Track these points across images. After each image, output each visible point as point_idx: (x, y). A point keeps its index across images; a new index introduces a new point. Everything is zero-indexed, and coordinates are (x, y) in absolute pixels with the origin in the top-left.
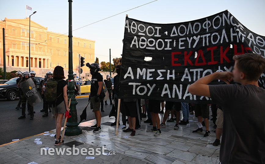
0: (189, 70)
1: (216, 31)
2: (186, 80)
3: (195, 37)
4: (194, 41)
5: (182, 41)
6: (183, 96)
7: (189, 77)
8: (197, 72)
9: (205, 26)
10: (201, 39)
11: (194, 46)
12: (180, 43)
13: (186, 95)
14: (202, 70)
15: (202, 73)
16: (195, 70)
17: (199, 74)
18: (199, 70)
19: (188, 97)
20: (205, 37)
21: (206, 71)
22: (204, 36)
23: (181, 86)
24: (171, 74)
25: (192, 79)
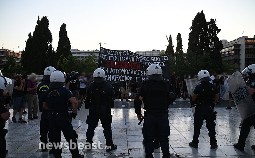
0: (113, 69)
1: (124, 56)
2: (112, 73)
3: (115, 57)
4: (115, 58)
5: (110, 57)
6: (111, 79)
7: (113, 72)
8: (116, 70)
9: (120, 53)
10: (118, 58)
11: (115, 60)
12: (110, 58)
13: (112, 79)
14: (118, 69)
15: (117, 70)
16: (115, 69)
17: (116, 71)
18: (116, 69)
19: (113, 80)
20: (120, 58)
21: (119, 70)
22: (119, 57)
23: (110, 75)
24: (107, 70)
25: (114, 72)
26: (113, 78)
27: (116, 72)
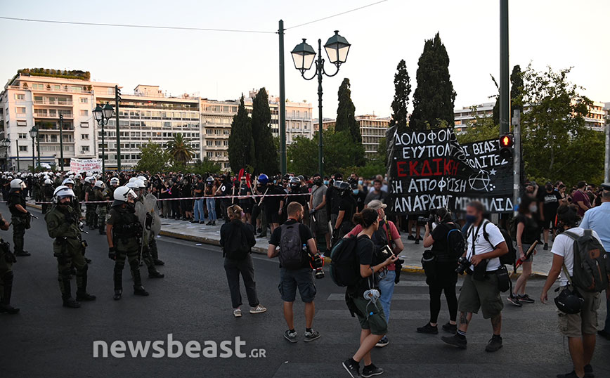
0: (415, 180)
1: (441, 143)
2: (413, 191)
3: (420, 147)
4: (419, 151)
5: (406, 150)
6: (412, 208)
7: (416, 187)
8: (423, 182)
9: (430, 137)
10: (426, 149)
11: (419, 157)
12: (404, 153)
13: (415, 207)
14: (428, 180)
15: (428, 182)
16: (421, 181)
17: (426, 184)
18: (425, 180)
19: (418, 208)
20: (431, 148)
21: (432, 182)
22: (429, 147)
23: (409, 198)
24: (398, 185)
25: (419, 189)
26: (417, 203)
27: (424, 189)
